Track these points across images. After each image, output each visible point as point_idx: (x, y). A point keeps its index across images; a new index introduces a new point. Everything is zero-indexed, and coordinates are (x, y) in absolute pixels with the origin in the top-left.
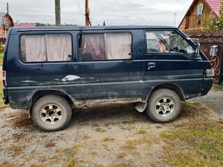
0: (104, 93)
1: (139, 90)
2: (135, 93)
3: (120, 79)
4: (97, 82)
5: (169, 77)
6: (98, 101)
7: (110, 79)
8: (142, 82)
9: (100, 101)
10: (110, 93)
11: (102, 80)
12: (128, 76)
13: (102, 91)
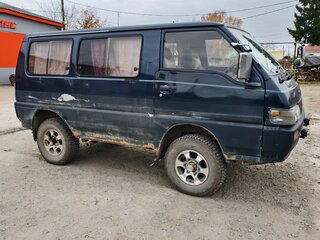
0: (101, 125)
1: (146, 128)
2: (142, 134)
3: (121, 107)
4: (93, 108)
5: (194, 114)
6: (98, 135)
7: (108, 106)
8: (151, 115)
9: (101, 136)
10: (109, 126)
11: (100, 105)
12: (131, 104)
13: (99, 122)
